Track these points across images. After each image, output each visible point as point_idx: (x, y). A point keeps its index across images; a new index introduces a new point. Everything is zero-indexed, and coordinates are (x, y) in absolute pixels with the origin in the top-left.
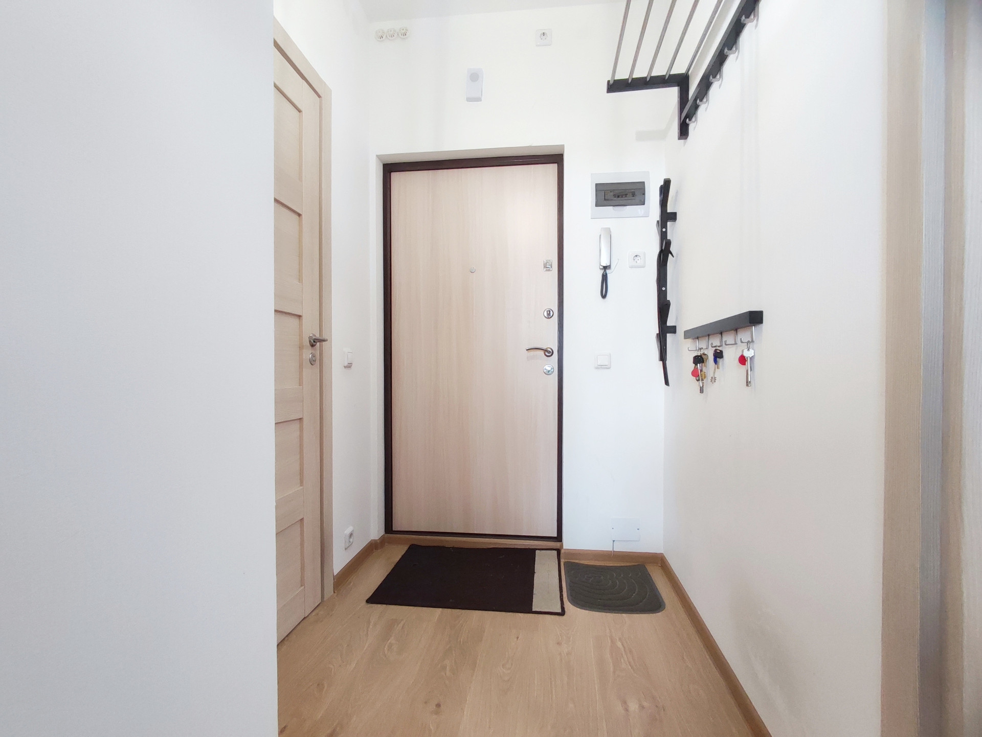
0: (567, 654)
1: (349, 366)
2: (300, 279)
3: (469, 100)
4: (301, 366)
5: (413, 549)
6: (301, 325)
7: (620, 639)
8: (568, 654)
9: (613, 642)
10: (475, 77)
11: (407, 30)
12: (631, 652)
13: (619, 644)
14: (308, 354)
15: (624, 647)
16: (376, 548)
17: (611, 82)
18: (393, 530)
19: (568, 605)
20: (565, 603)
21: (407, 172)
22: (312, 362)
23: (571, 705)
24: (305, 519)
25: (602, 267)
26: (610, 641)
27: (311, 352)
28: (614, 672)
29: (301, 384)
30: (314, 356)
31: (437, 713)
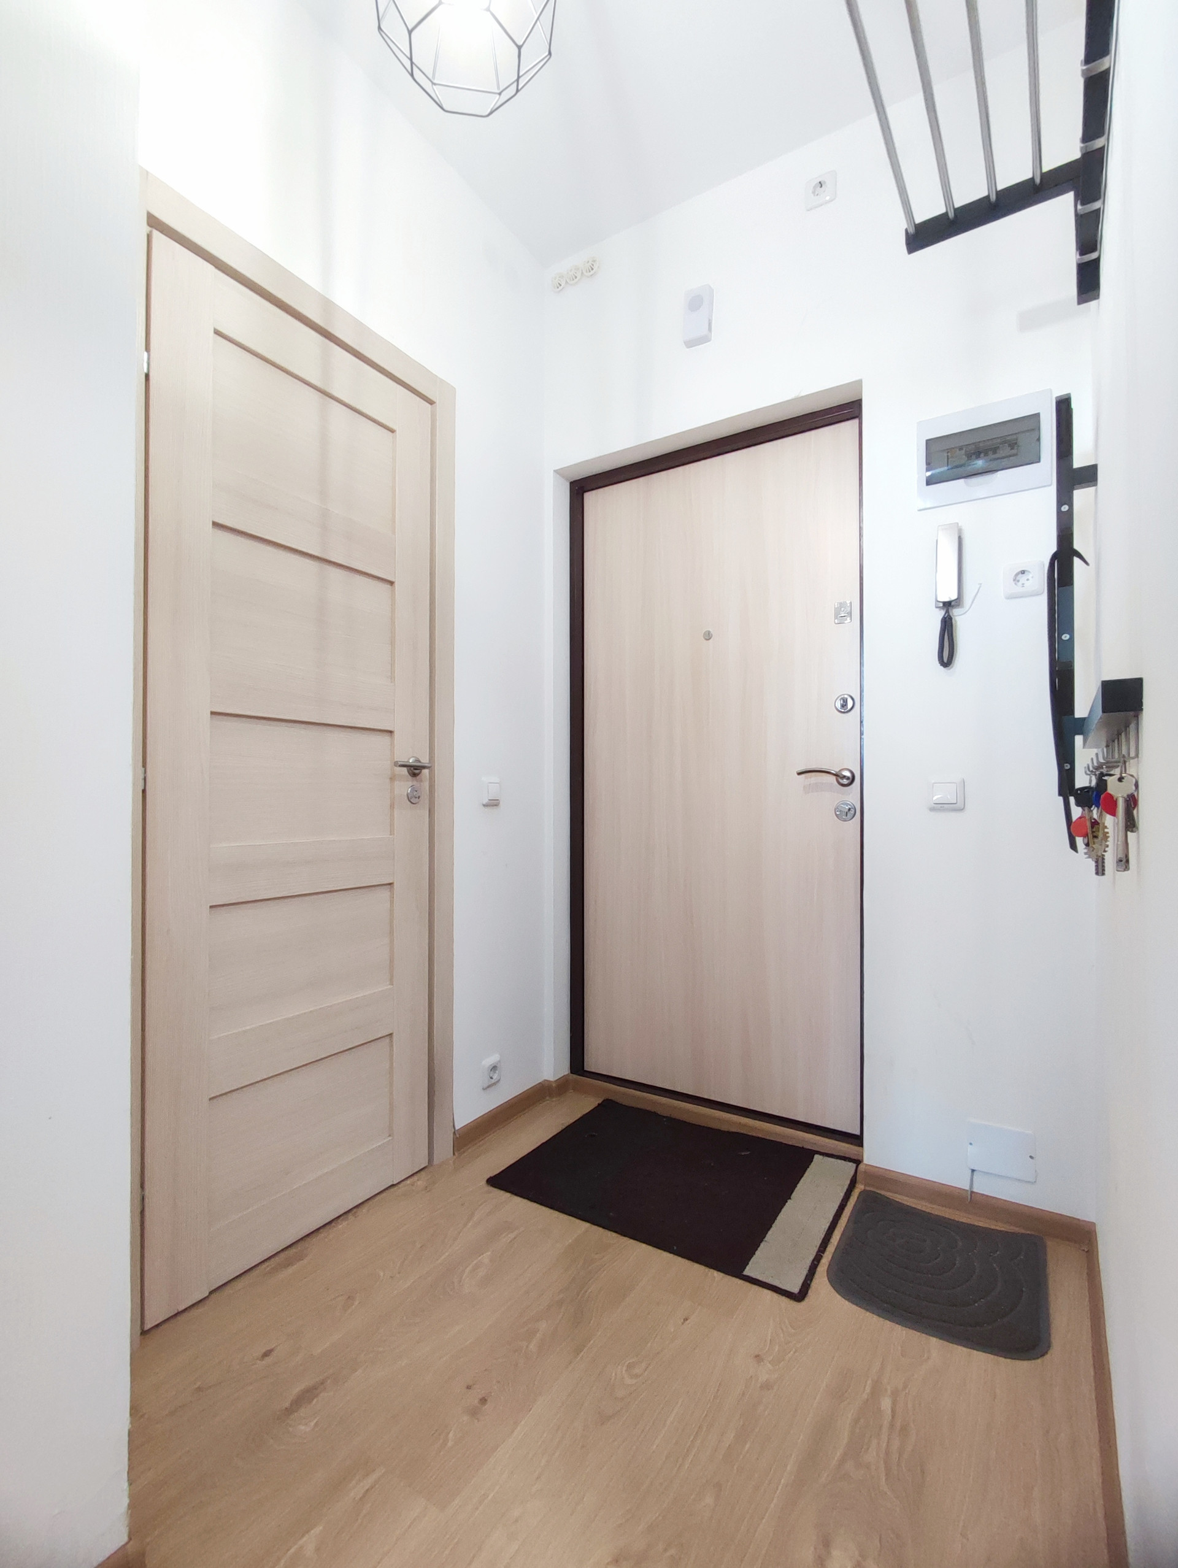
0: (761, 1387)
1: (493, 804)
2: (392, 678)
3: (690, 344)
4: (392, 806)
5: (607, 1107)
6: (392, 744)
7: (895, 1394)
8: (767, 1386)
9: (876, 1391)
10: (697, 302)
11: (594, 261)
12: (904, 1430)
13: (886, 1404)
14: (405, 786)
15: (893, 1417)
16: (551, 1096)
17: (912, 230)
18: (585, 1069)
19: (821, 1282)
20: (817, 1276)
21: (610, 487)
22: (413, 799)
23: (709, 1500)
24: (394, 1034)
25: (941, 605)
26: (868, 1389)
27: (410, 784)
28: (842, 1461)
29: (392, 833)
30: (414, 789)
31: (474, 1413)
